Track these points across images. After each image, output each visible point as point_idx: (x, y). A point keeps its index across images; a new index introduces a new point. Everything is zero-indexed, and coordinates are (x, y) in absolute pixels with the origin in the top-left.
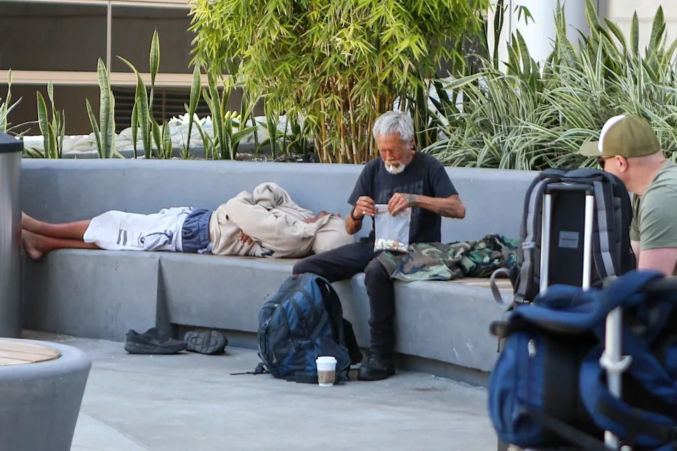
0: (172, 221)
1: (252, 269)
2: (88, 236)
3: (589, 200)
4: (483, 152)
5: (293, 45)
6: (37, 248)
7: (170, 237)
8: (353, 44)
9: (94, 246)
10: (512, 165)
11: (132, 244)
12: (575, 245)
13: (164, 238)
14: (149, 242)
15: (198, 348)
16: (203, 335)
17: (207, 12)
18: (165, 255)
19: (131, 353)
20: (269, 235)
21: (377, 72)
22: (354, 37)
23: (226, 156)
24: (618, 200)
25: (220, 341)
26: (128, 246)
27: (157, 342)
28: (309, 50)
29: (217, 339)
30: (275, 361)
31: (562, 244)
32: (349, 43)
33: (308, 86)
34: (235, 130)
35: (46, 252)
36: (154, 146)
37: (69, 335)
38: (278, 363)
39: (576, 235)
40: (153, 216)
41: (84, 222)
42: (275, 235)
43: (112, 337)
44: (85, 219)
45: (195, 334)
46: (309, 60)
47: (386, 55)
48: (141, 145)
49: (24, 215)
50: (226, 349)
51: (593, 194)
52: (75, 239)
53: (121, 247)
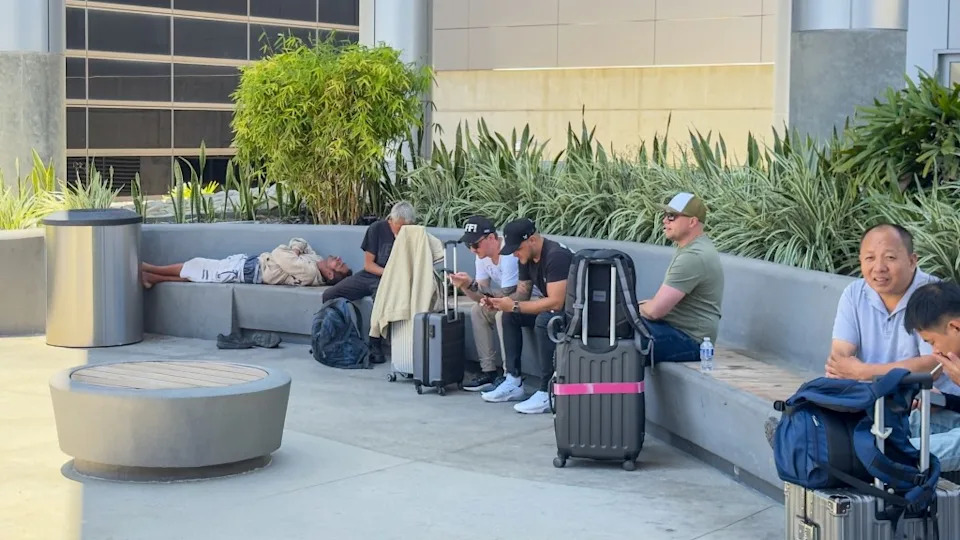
0: (236, 263)
1: (297, 294)
2: (183, 274)
3: (613, 270)
4: (427, 217)
5: (301, 151)
6: (149, 282)
7: (236, 274)
8: (341, 152)
9: (187, 280)
10: (446, 224)
11: (212, 277)
12: (603, 299)
13: (233, 275)
14: (223, 277)
15: (262, 344)
16: (266, 336)
17: (246, 129)
18: (237, 285)
19: (220, 348)
20: (299, 271)
21: (355, 166)
22: (341, 148)
23: (250, 218)
24: (630, 269)
25: (278, 340)
26: (209, 280)
27: (237, 341)
28: (311, 154)
29: (274, 338)
30: (324, 356)
31: (595, 299)
32: (339, 151)
33: (311, 176)
34: (255, 201)
35: (154, 284)
36: (202, 212)
37: (172, 335)
38: (327, 357)
39: (604, 293)
40: (224, 260)
41: (180, 265)
42: (303, 270)
43: (204, 337)
44: (179, 262)
45: (259, 335)
46: (312, 160)
47: (361, 156)
48: (195, 212)
49: (144, 263)
50: (280, 345)
51: (615, 266)
52: (174, 275)
53: (205, 280)
